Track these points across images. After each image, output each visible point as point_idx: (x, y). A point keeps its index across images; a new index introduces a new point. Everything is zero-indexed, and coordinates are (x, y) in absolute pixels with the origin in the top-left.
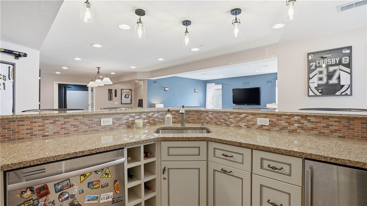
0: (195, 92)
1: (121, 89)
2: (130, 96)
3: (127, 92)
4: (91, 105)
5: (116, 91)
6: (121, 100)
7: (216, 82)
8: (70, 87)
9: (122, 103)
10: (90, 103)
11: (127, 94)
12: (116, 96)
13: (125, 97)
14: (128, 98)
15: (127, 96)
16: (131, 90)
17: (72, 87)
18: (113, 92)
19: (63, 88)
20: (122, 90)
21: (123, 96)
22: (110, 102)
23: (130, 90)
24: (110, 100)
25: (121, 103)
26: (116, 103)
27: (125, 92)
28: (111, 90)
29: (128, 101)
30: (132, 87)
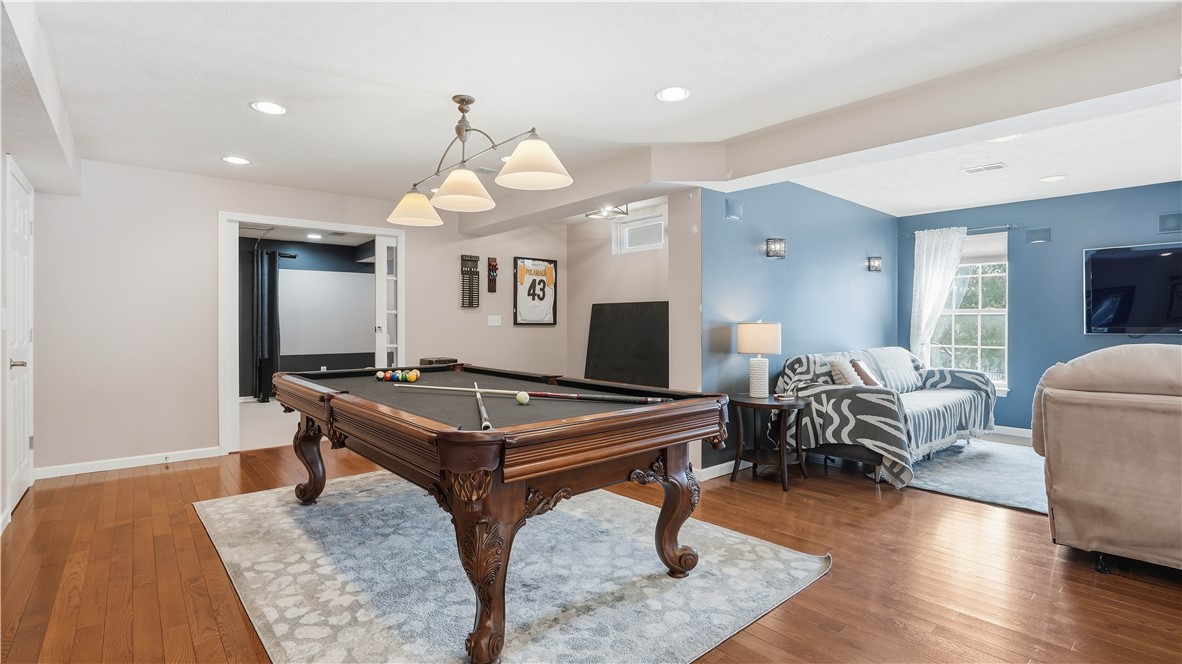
0: (869, 268)
1: (516, 259)
2: (549, 291)
3: (537, 273)
4: (385, 329)
5: (492, 267)
6: (515, 306)
7: (976, 220)
8: (291, 257)
9: (519, 320)
10: (382, 320)
11: (538, 279)
12: (492, 288)
13: (532, 293)
14: (541, 299)
15: (538, 291)
16: (554, 262)
17: (302, 256)
18: (482, 268)
19: (266, 258)
20: (519, 262)
21: (523, 290)
22: (470, 314)
23: (550, 262)
24: (471, 305)
25: (516, 323)
26: (495, 320)
27: (529, 272)
28: (474, 260)
29: (540, 310)
30: (558, 251)
